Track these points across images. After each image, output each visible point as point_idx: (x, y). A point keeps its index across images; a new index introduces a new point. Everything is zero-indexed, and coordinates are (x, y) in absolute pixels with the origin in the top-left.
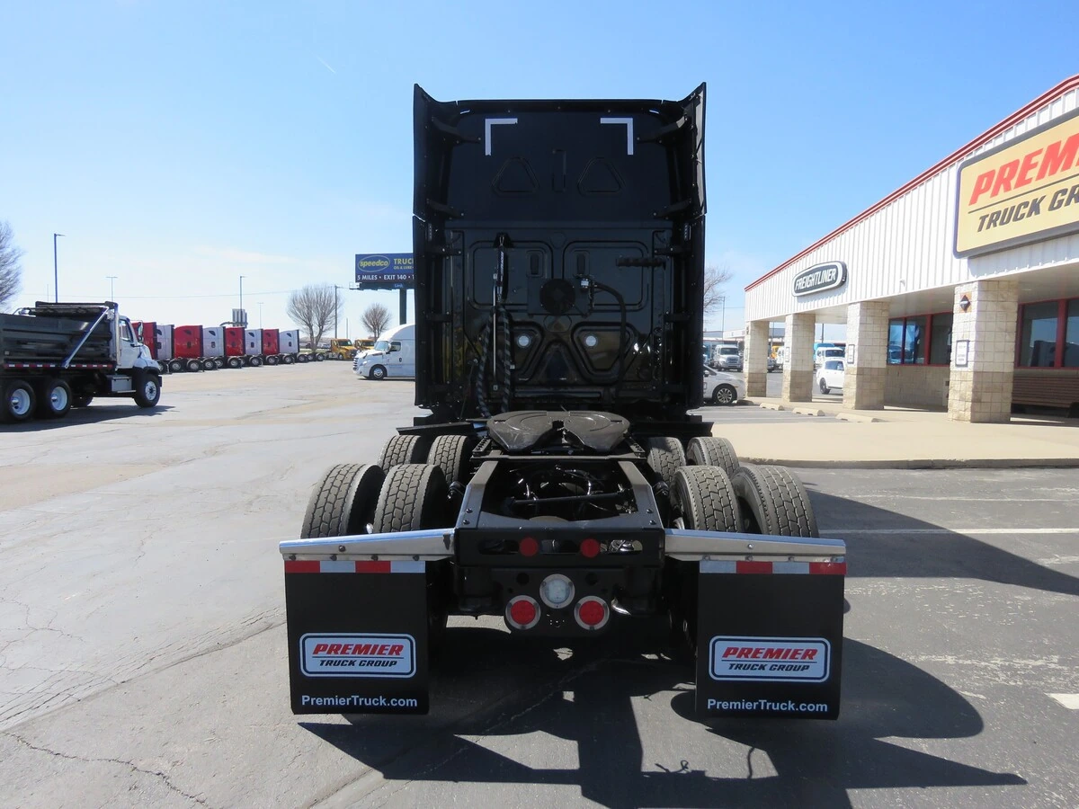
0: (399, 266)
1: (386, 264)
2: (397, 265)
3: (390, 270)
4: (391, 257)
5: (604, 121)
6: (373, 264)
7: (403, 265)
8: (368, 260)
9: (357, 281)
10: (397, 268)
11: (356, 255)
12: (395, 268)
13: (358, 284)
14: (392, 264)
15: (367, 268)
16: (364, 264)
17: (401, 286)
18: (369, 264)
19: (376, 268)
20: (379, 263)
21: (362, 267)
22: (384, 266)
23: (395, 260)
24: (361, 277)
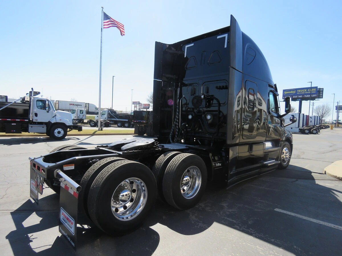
0: (300, 92)
1: (294, 92)
2: (298, 92)
3: (295, 94)
4: (296, 89)
5: (218, 37)
6: (289, 92)
7: (301, 92)
8: (287, 91)
9: (283, 99)
10: (299, 93)
11: (283, 90)
12: (298, 93)
13: (283, 100)
14: (297, 92)
15: (287, 94)
16: (286, 93)
17: (300, 100)
18: (288, 92)
19: (290, 94)
20: (292, 92)
21: (285, 94)
22: (293, 93)
23: (298, 90)
24: (285, 97)
